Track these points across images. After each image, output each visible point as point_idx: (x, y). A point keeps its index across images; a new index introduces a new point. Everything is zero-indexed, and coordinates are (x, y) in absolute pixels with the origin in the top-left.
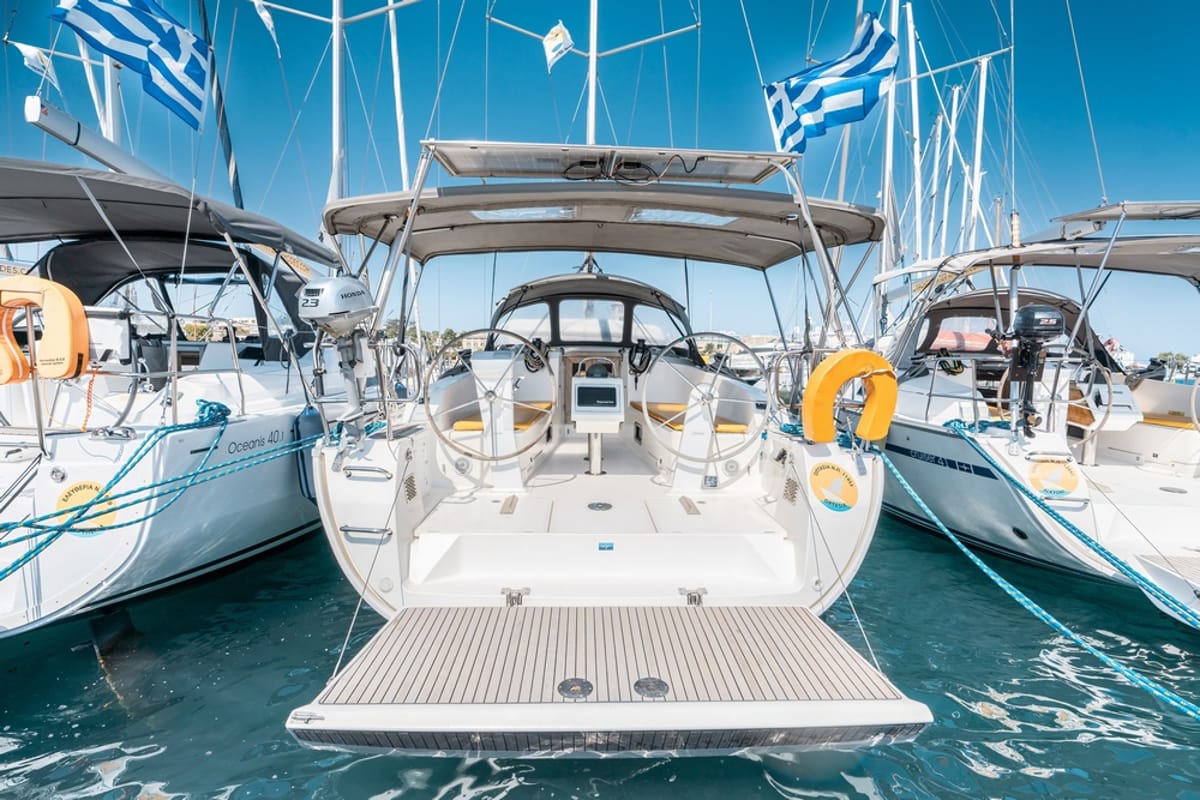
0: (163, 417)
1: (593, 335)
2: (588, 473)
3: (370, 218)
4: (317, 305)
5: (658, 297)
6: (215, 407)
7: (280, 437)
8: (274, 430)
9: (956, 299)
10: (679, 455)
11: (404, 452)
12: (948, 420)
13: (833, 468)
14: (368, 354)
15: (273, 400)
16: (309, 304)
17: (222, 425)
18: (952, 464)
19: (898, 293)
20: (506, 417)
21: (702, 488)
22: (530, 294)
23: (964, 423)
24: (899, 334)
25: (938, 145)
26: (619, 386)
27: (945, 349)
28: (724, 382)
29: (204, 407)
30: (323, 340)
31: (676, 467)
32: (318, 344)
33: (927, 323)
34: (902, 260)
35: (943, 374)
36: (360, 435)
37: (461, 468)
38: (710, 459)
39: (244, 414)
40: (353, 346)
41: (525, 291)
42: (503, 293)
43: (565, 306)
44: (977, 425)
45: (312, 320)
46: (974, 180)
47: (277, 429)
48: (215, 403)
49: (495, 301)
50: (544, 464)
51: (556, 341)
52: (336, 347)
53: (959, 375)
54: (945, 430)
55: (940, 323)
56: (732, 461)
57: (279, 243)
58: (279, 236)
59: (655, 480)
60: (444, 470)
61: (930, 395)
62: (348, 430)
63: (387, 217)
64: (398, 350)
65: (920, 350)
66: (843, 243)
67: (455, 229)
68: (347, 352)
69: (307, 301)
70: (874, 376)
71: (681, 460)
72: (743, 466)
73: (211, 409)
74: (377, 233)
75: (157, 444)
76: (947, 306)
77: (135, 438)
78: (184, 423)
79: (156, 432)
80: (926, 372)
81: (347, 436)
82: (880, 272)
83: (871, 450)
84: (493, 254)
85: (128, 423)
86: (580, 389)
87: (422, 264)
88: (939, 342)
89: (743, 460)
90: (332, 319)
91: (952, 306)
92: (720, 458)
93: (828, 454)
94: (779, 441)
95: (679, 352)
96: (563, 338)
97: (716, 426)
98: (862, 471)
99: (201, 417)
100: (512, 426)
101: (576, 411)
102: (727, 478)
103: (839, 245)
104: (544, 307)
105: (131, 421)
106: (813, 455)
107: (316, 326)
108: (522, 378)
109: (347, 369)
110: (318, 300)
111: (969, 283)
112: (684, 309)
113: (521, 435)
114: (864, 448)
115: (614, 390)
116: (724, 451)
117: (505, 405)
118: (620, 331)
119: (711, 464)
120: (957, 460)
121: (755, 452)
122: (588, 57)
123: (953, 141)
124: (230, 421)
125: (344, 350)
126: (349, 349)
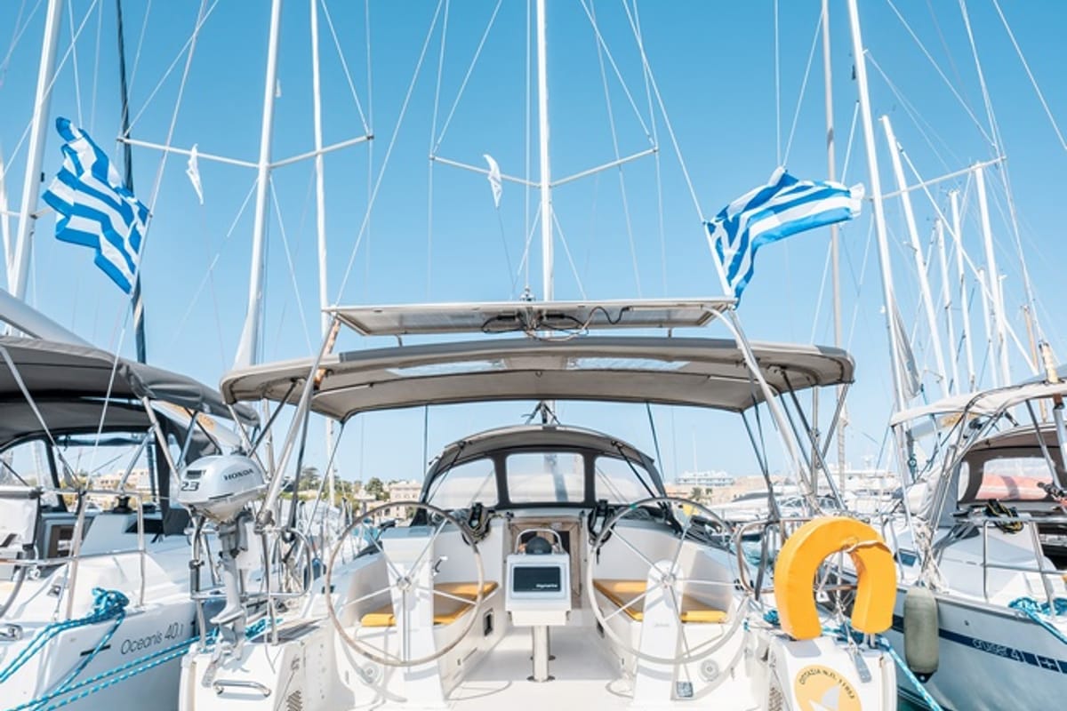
0: (57, 611)
1: (548, 495)
2: (531, 678)
3: (275, 382)
4: (197, 488)
5: (619, 448)
6: (113, 596)
7: (179, 633)
8: (173, 623)
9: (998, 439)
10: (640, 655)
11: (291, 659)
12: (1014, 599)
13: (826, 673)
14: (253, 541)
15: (172, 584)
16: (189, 487)
17: (119, 619)
18: (1030, 659)
19: (925, 429)
20: (423, 610)
21: (673, 698)
22: (467, 451)
23: (1035, 603)
24: (933, 482)
25: (943, 251)
26: (565, 564)
27: (995, 500)
28: (700, 553)
29: (101, 597)
30: (205, 525)
31: (637, 671)
32: (198, 531)
33: (966, 466)
34: (922, 390)
35: (997, 533)
36: (237, 639)
37: (368, 677)
38: (680, 660)
39: (142, 604)
40: (236, 533)
41: (462, 448)
42: (437, 451)
43: (513, 461)
44: (1052, 604)
45: (191, 506)
46: (993, 290)
47: (177, 621)
48: (113, 592)
49: (429, 461)
50: (480, 666)
51: (504, 503)
52: (217, 533)
53: (1018, 533)
54: (1011, 612)
55: (982, 466)
56: (709, 661)
57: (197, 403)
58: (196, 395)
59: (612, 687)
60: (347, 679)
61: (985, 565)
62: (224, 634)
63: (294, 380)
64: (288, 535)
65: (964, 501)
66: (817, 384)
67: (375, 386)
68: (229, 539)
69: (187, 484)
70: (860, 550)
71: (642, 662)
72: (723, 667)
73: (109, 599)
74: (283, 396)
75: (47, 645)
76: (987, 446)
77: (21, 638)
78: (78, 618)
79: (47, 630)
80: (975, 532)
81: (222, 641)
82: (899, 410)
83: (878, 646)
84: (424, 408)
85: (8, 618)
86: (517, 570)
87: (343, 422)
88: (985, 491)
89: (723, 658)
90: (212, 504)
91: (992, 446)
92: (691, 659)
93: (816, 653)
94: (763, 636)
95: (653, 513)
96: (513, 499)
97: (684, 614)
98: (865, 677)
99: (97, 610)
100: (430, 619)
101: (512, 598)
102: (706, 685)
103: (812, 386)
104: (488, 464)
105: (11, 616)
106: (796, 655)
107: (194, 511)
108: (444, 558)
109: (226, 560)
110: (198, 484)
111: (1009, 417)
112: (652, 461)
113: (442, 630)
114: (869, 643)
115: (558, 570)
116: (693, 650)
117: (422, 595)
118: (582, 488)
119: (682, 666)
120: (1037, 653)
121: (737, 649)
122: (540, 188)
123: (960, 251)
124: (127, 613)
125: (225, 538)
126: (232, 537)
